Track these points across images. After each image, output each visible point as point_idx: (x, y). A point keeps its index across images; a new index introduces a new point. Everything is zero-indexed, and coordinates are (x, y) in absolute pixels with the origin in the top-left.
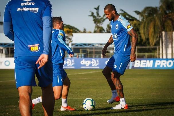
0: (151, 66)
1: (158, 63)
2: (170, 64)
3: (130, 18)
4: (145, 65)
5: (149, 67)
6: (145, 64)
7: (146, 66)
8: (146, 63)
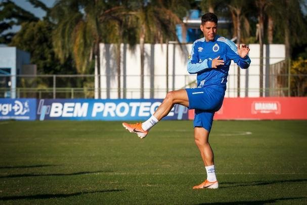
0: (85, 115)
1: (99, 107)
2: (122, 109)
3: (21, 14)
4: (73, 112)
5: (80, 115)
6: (71, 110)
7: (75, 115)
8: (74, 107)
